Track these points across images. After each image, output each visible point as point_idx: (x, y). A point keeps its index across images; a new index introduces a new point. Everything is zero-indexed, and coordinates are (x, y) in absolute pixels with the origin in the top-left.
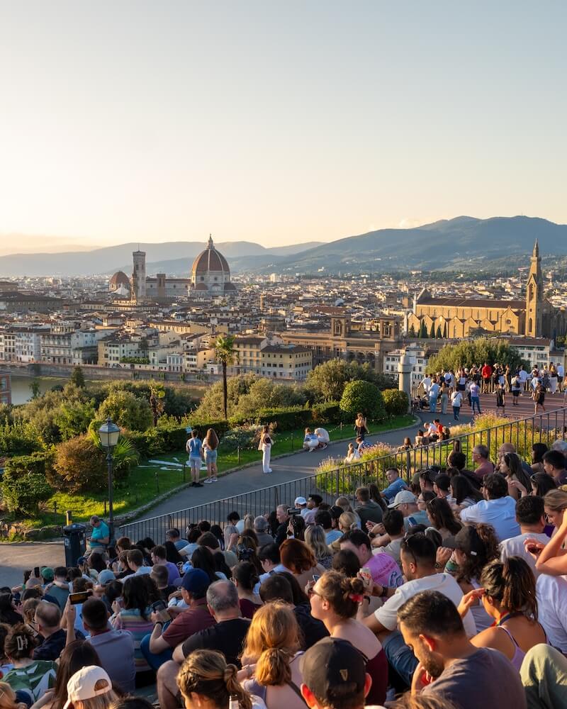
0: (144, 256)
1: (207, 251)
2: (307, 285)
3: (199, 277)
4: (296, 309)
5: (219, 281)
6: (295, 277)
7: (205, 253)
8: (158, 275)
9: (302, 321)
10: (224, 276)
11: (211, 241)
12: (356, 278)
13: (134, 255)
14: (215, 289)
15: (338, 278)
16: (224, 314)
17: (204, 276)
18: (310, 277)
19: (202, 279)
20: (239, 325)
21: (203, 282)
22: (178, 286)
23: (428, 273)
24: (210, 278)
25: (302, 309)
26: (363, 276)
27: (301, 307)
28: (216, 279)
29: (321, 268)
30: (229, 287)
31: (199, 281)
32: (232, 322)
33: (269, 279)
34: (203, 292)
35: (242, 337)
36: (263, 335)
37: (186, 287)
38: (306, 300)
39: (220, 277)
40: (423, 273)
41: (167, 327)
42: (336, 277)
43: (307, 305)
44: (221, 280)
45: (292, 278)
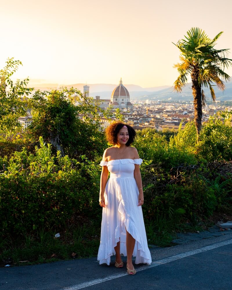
0: (89, 88)
1: (119, 86)
2: (165, 105)
3: (115, 99)
4: (164, 115)
5: (124, 101)
6: (158, 102)
7: (118, 87)
8: (96, 97)
9: (169, 121)
10: (127, 99)
11: (121, 82)
12: (188, 103)
13: (84, 87)
14: (122, 105)
15: (179, 103)
16: (130, 116)
17: (117, 99)
18: (165, 102)
19: (116, 100)
20: (138, 121)
21: (116, 101)
22: (104, 103)
23: (224, 102)
24: (120, 99)
25: (167, 115)
26: (191, 102)
27: (166, 114)
28: (123, 100)
29: (170, 98)
30: (129, 104)
31: (115, 101)
32: (135, 120)
33: (145, 102)
34: (116, 106)
35: (143, 126)
36: (153, 126)
37: (108, 103)
38: (167, 112)
39: (125, 99)
40: (221, 102)
41: (104, 121)
42: (178, 102)
43: (169, 114)
44: (125, 101)
45: (157, 102)
